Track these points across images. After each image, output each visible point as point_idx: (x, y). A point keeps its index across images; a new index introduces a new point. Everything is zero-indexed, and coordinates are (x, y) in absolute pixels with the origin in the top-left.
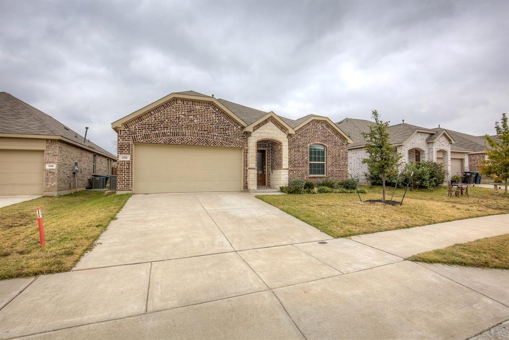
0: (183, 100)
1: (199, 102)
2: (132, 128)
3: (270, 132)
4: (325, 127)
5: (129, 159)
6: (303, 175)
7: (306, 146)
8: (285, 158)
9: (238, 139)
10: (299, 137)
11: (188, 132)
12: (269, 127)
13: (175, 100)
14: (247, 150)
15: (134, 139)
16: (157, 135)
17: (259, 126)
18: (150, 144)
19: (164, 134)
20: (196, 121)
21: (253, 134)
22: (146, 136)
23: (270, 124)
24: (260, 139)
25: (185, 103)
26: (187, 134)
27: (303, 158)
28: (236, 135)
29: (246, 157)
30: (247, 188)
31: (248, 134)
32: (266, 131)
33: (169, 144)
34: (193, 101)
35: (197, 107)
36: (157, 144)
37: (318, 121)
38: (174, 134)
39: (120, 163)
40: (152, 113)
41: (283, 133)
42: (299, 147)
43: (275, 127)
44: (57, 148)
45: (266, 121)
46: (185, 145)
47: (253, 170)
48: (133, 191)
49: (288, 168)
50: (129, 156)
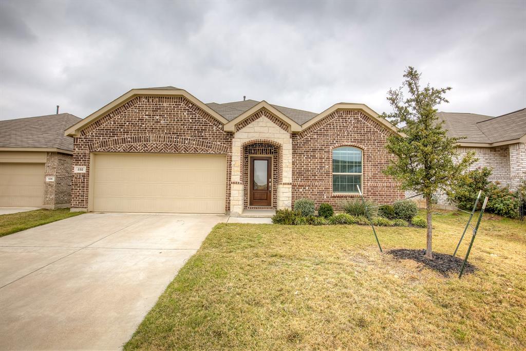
0: (148, 97)
1: (168, 97)
2: (89, 135)
3: (263, 131)
4: (360, 119)
5: (84, 171)
6: (321, 193)
7: (327, 149)
8: (287, 167)
9: (218, 143)
10: (315, 136)
11: (152, 137)
12: (261, 124)
13: (137, 97)
14: (231, 156)
15: (91, 148)
16: (116, 142)
17: (246, 122)
18: (109, 152)
19: (124, 141)
20: (162, 122)
21: (237, 135)
22: (104, 144)
23: (263, 120)
24: (247, 141)
25: (151, 100)
26: (151, 138)
27: (321, 168)
28: (216, 137)
29: (230, 166)
30: (229, 210)
31: (231, 134)
32: (257, 129)
33: (129, 152)
34: (160, 97)
35: (165, 104)
36: (116, 153)
37: (348, 111)
38: (135, 140)
39: (75, 176)
40: (111, 115)
41: (283, 131)
42: (314, 151)
43: (270, 123)
44: (57, 161)
45: (256, 116)
46: (148, 152)
47: (235, 185)
48: (90, 208)
49: (291, 182)
50: (85, 168)
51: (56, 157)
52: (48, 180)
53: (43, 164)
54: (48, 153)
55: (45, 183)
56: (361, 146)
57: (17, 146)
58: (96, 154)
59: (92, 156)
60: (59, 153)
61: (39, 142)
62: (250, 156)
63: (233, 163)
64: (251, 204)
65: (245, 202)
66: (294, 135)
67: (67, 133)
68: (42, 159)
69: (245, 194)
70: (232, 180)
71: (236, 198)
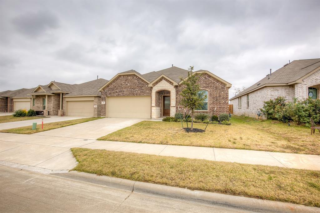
0: (123, 76)
1: (130, 75)
2: (106, 91)
3: (164, 86)
4: (207, 77)
5: (105, 103)
8: (173, 100)
9: (148, 91)
11: (125, 90)
12: (163, 83)
13: (120, 76)
14: (152, 96)
15: (106, 95)
16: (114, 93)
17: (157, 83)
18: (112, 97)
19: (116, 92)
20: (128, 84)
22: (110, 94)
23: (163, 81)
24: (157, 90)
26: (125, 91)
31: (152, 88)
32: (161, 85)
33: (118, 96)
34: (127, 75)
35: (129, 78)
36: (114, 96)
37: (201, 74)
38: (120, 92)
39: (102, 105)
40: (112, 83)
41: (171, 85)
43: (166, 82)
44: (97, 99)
45: (161, 80)
46: (124, 96)
47: (153, 107)
48: (107, 116)
49: (175, 106)
50: (105, 102)
51: (97, 98)
52: (95, 107)
53: (93, 101)
54: (94, 97)
55: (94, 108)
56: (207, 89)
57: (85, 95)
58: (108, 97)
59: (107, 97)
60: (98, 97)
61: (91, 92)
62: (163, 95)
63: (152, 99)
64: (163, 115)
65: (161, 114)
66: (176, 87)
67: (99, 90)
68: (93, 99)
69: (161, 111)
70: (152, 106)
71: (153, 112)
